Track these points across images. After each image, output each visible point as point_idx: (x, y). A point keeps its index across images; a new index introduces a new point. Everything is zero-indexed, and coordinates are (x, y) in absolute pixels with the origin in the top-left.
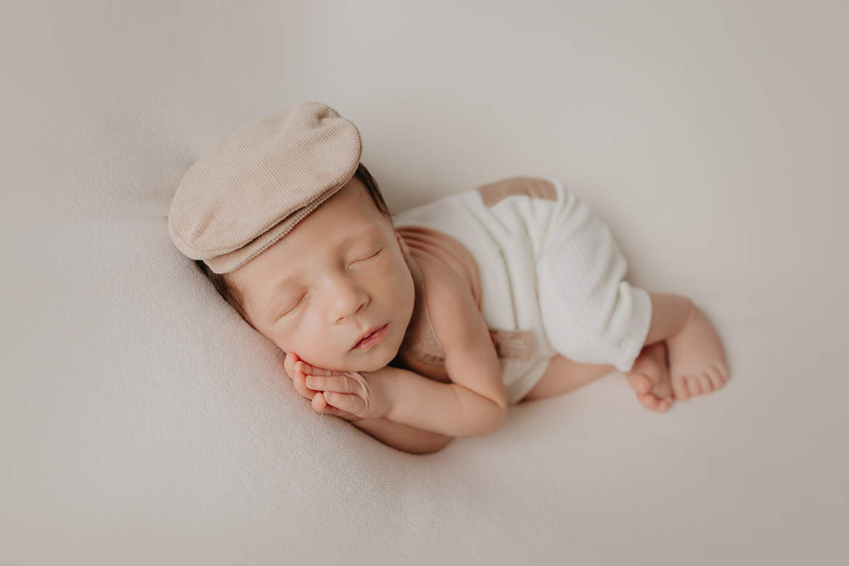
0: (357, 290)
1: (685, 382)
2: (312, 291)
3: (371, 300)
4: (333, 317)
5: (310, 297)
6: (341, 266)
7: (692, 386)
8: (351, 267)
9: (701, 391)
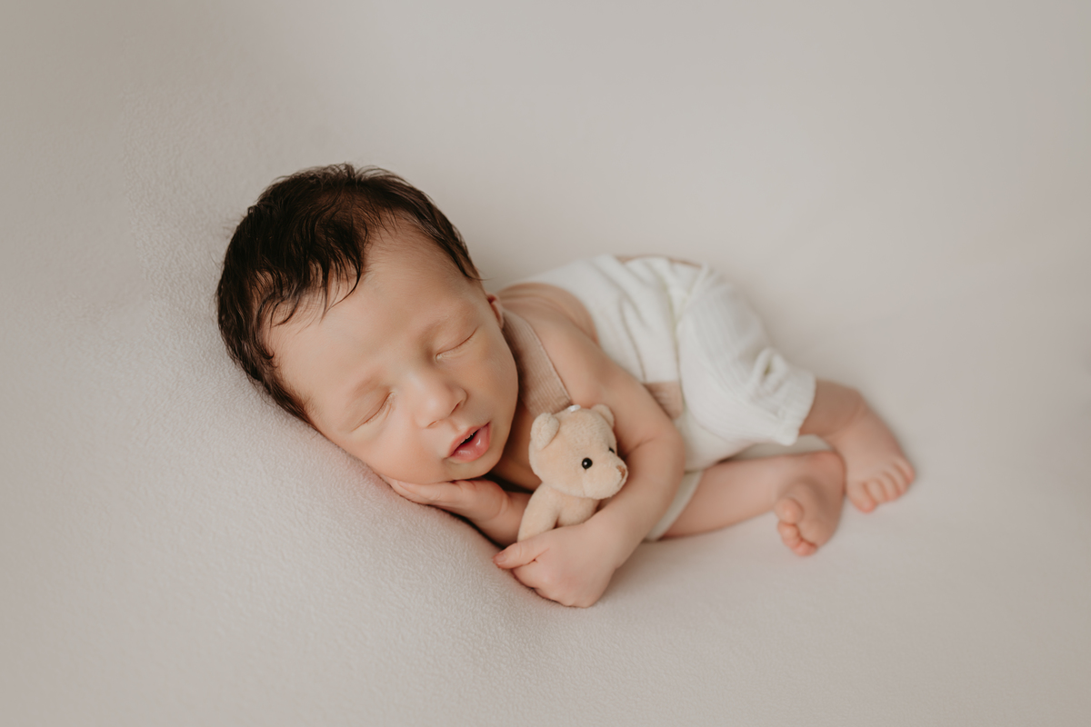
0: (450, 386)
1: (865, 487)
2: (394, 392)
3: (468, 395)
4: (424, 422)
5: (394, 398)
6: (429, 357)
7: (875, 490)
8: (439, 357)
9: (886, 498)
